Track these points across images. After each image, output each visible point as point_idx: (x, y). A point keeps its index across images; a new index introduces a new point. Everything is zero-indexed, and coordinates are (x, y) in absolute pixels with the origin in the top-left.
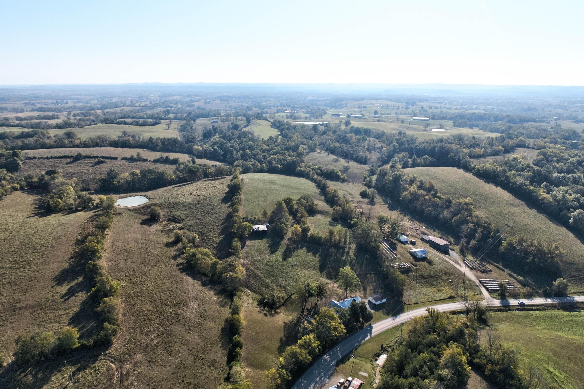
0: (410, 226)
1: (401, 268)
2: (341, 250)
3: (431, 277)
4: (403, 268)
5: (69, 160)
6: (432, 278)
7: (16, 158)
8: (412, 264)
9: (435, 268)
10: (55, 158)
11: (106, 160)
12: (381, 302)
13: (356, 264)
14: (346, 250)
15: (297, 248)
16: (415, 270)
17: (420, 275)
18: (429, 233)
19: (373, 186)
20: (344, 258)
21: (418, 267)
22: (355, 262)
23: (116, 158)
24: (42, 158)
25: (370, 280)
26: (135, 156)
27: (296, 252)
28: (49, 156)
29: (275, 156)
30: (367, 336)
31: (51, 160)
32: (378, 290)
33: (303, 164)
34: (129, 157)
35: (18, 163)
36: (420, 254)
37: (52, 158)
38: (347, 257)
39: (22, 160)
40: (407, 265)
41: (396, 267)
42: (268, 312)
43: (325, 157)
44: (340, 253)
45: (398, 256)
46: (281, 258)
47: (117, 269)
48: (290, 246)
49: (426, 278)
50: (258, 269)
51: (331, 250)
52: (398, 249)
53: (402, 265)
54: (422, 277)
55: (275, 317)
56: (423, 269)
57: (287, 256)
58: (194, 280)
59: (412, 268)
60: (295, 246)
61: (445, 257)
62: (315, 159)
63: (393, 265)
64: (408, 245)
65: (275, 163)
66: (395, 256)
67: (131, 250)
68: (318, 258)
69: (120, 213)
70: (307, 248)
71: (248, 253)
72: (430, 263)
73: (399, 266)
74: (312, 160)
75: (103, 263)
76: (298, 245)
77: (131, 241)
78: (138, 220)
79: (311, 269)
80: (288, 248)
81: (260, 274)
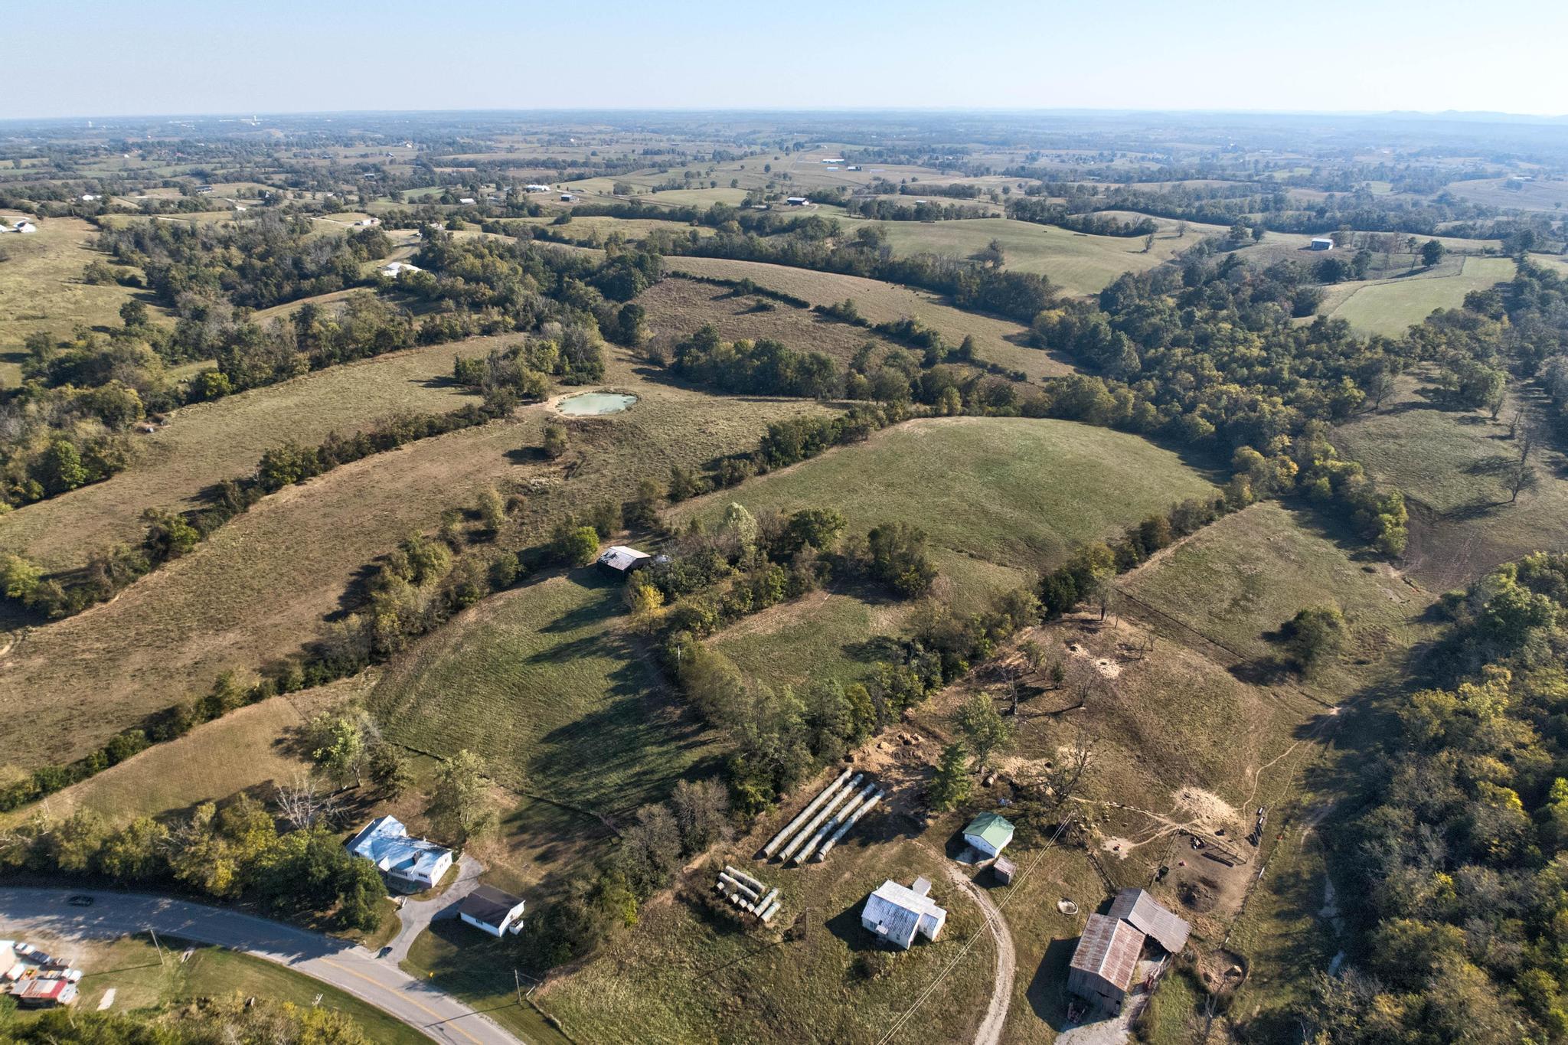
1: (730, 902)
2: (695, 727)
3: (769, 1012)
4: (737, 907)
5: (725, 290)
8: (798, 921)
9: (842, 1000)
10: (713, 281)
12: (479, 925)
14: (710, 734)
15: (608, 653)
16: (762, 944)
17: (743, 972)
18: (1236, 903)
20: (652, 749)
21: (788, 949)
23: (804, 305)
24: (694, 278)
26: (841, 306)
27: (586, 660)
28: (711, 276)
29: (1235, 389)
30: (289, 953)
31: (702, 285)
33: (1287, 440)
34: (828, 305)
35: (634, 282)
36: (870, 914)
37: (707, 279)
39: (648, 277)
40: (769, 908)
41: (721, 886)
42: (297, 742)
43: (1466, 442)
44: (676, 732)
45: (813, 867)
46: (532, 653)
47: (281, 515)
48: (605, 639)
49: (743, 999)
50: (456, 649)
51: (670, 709)
52: (873, 848)
53: (753, 894)
54: (742, 985)
55: (279, 761)
56: (794, 968)
57: (557, 655)
58: (340, 598)
59: (766, 929)
60: (616, 644)
61: (1008, 1015)
62: (1397, 437)
63: (732, 874)
64: (960, 866)
65: (1204, 415)
66: (803, 856)
67: (370, 493)
68: (597, 708)
69: (519, 420)
70: (628, 668)
71: (508, 604)
72: (861, 972)
73: (739, 892)
74: (1379, 436)
75: (289, 494)
76: (623, 647)
77: (409, 478)
78: (518, 445)
79: (534, 719)
80: (592, 640)
81: (438, 662)
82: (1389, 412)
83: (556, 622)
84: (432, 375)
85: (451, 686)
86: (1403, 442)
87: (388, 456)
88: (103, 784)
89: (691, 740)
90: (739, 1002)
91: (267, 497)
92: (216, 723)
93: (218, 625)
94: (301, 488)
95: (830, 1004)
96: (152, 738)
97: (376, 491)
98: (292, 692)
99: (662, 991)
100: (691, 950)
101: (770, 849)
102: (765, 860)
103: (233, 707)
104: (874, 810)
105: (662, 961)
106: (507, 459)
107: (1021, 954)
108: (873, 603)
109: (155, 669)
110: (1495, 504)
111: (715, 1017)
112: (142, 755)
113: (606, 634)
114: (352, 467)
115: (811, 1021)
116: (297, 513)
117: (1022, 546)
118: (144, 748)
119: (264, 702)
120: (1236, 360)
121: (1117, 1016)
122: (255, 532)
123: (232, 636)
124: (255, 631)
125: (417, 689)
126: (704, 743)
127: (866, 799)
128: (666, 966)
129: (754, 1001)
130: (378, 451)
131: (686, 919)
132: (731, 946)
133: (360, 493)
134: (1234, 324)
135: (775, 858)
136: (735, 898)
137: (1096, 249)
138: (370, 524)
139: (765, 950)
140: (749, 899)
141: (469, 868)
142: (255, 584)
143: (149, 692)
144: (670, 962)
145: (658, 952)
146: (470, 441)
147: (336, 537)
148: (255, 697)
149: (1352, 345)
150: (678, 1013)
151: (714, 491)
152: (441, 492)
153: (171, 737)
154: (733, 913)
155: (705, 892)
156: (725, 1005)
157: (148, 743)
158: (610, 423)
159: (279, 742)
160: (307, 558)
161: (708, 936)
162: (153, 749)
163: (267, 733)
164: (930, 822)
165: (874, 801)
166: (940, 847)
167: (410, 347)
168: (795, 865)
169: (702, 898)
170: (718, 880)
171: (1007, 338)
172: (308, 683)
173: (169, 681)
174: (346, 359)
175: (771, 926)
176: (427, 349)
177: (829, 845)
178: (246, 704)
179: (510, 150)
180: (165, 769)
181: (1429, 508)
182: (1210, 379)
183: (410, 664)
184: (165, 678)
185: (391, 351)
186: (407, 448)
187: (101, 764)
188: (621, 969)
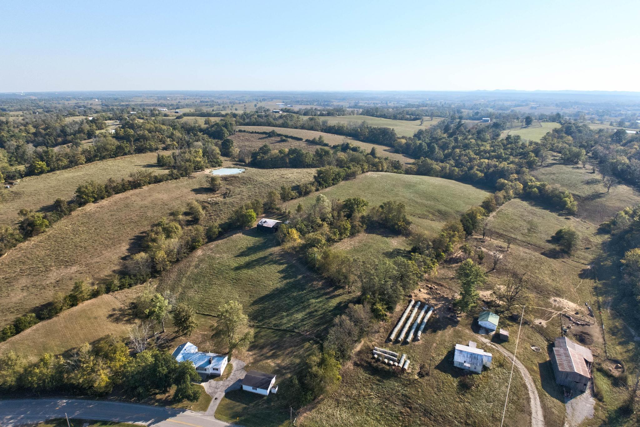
0: (573, 313)
1: (384, 363)
2: (331, 289)
3: (427, 413)
4: (389, 364)
5: (264, 136)
6: (425, 415)
7: (223, 128)
8: (422, 367)
9: (462, 401)
10: (258, 133)
11: (289, 139)
12: (254, 391)
13: (317, 318)
14: (341, 291)
15: (275, 262)
16: (409, 380)
17: (405, 396)
18: (601, 340)
19: (615, 232)
20: (313, 301)
21: (424, 381)
22: (321, 314)
23: (300, 139)
24: (249, 132)
25: (301, 351)
26: (317, 139)
27: (266, 266)
28: (257, 131)
29: (486, 161)
30: (146, 420)
31: (252, 135)
32: (290, 372)
33: (516, 176)
34: (311, 139)
35: (224, 133)
36: (458, 359)
37: (256, 133)
38: (320, 302)
39: (229, 131)
40: (405, 363)
41: (376, 356)
42: (121, 315)
43: (580, 174)
44: (322, 292)
45: (416, 343)
46: (237, 265)
47: (89, 216)
48: (271, 257)
49: (410, 408)
50: (196, 267)
51: (315, 283)
52: (440, 333)
53: (395, 358)
54: (406, 401)
55: (115, 325)
56: (431, 390)
57: (248, 265)
58: (127, 250)
59: (408, 373)
60: (278, 258)
61: (540, 398)
62: (554, 174)
63: (379, 350)
64: (483, 336)
65: (477, 170)
66: (409, 339)
67: (132, 206)
68: (279, 285)
69: (194, 178)
70: (287, 268)
71: (217, 246)
72: (464, 387)
73: (386, 358)
74: (547, 174)
75: (90, 207)
76: (282, 260)
77: (150, 199)
78: (197, 187)
79: (249, 293)
80: (265, 258)
81: (189, 273)
82: (547, 166)
83: (243, 252)
84: (145, 164)
85: (200, 283)
86: (557, 175)
87: (137, 191)
88: (13, 343)
89: (332, 294)
90: (408, 410)
91: (80, 208)
92: (75, 309)
93: (67, 263)
94: (97, 204)
95: (457, 404)
96: (40, 318)
97: (135, 205)
98: (113, 292)
99: (365, 411)
100: (372, 389)
101: (393, 337)
102: (391, 343)
103: (83, 300)
104: (431, 317)
105: (359, 396)
106: (193, 192)
107: (531, 370)
108: (387, 237)
109: (35, 286)
110: (602, 194)
111: (399, 420)
112: (34, 327)
113: (271, 254)
114: (120, 196)
115: (451, 413)
116: (97, 214)
117: (437, 214)
118: (35, 323)
119: (99, 297)
120: (482, 151)
121: (584, 392)
122: (77, 223)
123: (74, 269)
124: (87, 265)
125: (181, 286)
126: (339, 295)
127: (426, 312)
128: (362, 399)
129: (416, 408)
130: (132, 189)
131: (363, 375)
132: (393, 384)
133: (127, 206)
134: (475, 140)
135: (396, 341)
136: (386, 361)
137: (402, 124)
138: (135, 218)
139: (411, 383)
140: (394, 361)
141: (237, 364)
142: (82, 244)
143: (33, 296)
144: (364, 396)
145: (355, 392)
146: (175, 185)
147: (120, 224)
148: (95, 294)
149: (523, 144)
150: (378, 421)
151: (299, 197)
152: (166, 205)
153: (50, 317)
154: (388, 368)
155: (369, 360)
156: (401, 413)
157: (37, 321)
158: (238, 177)
159: (111, 316)
160: (107, 233)
161: (379, 381)
162: (40, 324)
163: (103, 312)
164: (459, 319)
165: (430, 313)
166: (469, 329)
167: (131, 154)
168: (407, 343)
169: (369, 363)
170: (373, 354)
171: (385, 150)
172: (122, 287)
173: (42, 291)
174: (103, 158)
175: (409, 371)
176: (140, 155)
177: (420, 333)
178: (90, 299)
179: (142, 101)
180: (48, 333)
181: (579, 196)
182: (475, 159)
183: (173, 276)
184: (41, 289)
185: (123, 155)
186: (145, 188)
187: (11, 333)
188: (338, 403)
